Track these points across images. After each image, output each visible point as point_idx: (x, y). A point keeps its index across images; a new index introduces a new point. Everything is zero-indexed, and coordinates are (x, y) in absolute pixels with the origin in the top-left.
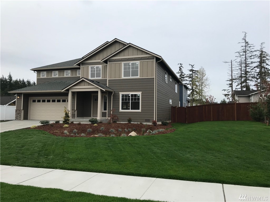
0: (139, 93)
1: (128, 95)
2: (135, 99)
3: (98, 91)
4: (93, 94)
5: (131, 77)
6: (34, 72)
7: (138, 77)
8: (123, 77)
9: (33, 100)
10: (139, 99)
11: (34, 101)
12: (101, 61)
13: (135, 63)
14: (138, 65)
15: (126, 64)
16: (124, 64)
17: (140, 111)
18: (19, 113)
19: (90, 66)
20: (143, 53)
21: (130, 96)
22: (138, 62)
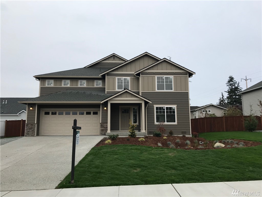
0: (174, 107)
1: (163, 108)
2: (171, 112)
3: (142, 103)
4: (120, 107)
5: (165, 91)
6: (36, 79)
7: (173, 91)
8: (157, 91)
9: (45, 112)
10: (174, 112)
11: (47, 113)
12: (135, 73)
13: (169, 77)
14: (172, 79)
15: (159, 77)
16: (158, 77)
17: (176, 123)
18: (31, 128)
19: (117, 78)
20: (177, 69)
21: (165, 109)
22: (172, 77)
